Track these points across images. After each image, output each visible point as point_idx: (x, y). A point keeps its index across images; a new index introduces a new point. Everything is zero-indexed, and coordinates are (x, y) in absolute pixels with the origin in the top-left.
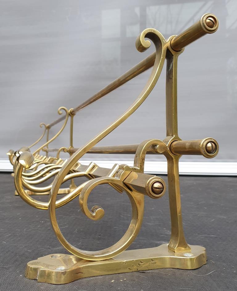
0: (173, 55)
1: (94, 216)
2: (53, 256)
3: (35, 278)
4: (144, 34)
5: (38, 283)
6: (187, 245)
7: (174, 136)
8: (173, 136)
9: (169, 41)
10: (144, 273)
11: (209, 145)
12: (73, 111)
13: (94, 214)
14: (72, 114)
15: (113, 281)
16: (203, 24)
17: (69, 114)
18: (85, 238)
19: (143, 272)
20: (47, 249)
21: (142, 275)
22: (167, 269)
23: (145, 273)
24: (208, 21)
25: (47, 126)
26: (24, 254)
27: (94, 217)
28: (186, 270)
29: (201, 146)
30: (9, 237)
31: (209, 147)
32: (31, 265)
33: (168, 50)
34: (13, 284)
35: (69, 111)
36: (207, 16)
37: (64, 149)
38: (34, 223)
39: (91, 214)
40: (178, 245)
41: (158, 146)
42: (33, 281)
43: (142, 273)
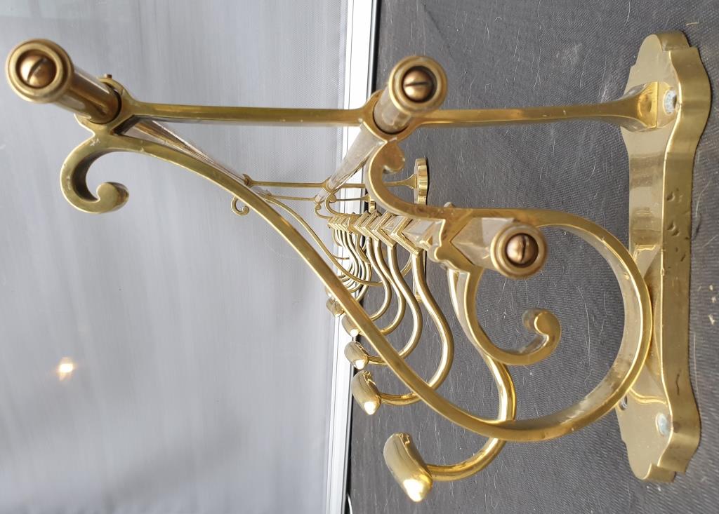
0: (134, 115)
1: (550, 339)
15: (712, 320)
23: (699, 227)
24: (33, 80)
27: (553, 339)
36: (18, 79)
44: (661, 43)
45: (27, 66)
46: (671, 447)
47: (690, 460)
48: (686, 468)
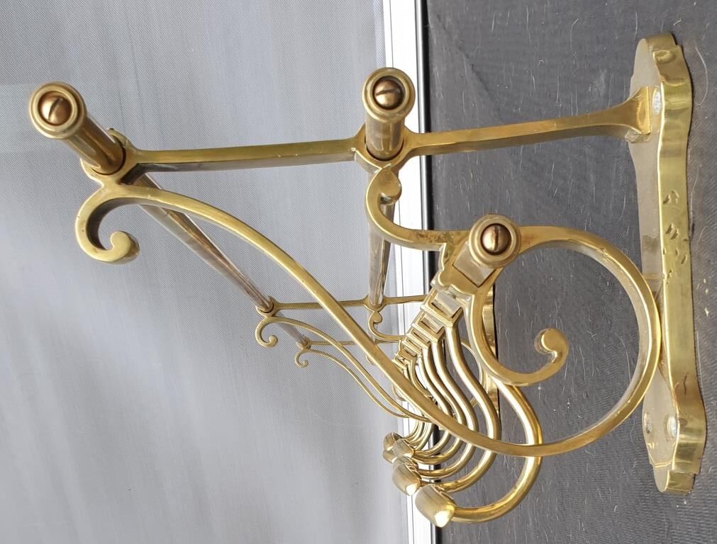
0: (138, 164)
1: (558, 354)
2: (647, 428)
3: (690, 477)
4: (96, 252)
5: (701, 474)
6: (631, 101)
7: (354, 149)
8: (354, 152)
9: (99, 178)
10: (695, 227)
11: (382, 99)
12: (264, 305)
13: (555, 354)
14: (273, 308)
15: (707, 312)
16: (64, 131)
17: (273, 315)
18: (611, 321)
19: (692, 228)
20: (633, 423)
21: (700, 235)
22: (689, 162)
23: (693, 225)
24: (53, 119)
25: (300, 347)
26: (641, 479)
27: (560, 354)
28: (694, 115)
29: (384, 121)
30: (603, 492)
31: (388, 99)
32: (663, 484)
33: (126, 180)
34: (700, 526)
35: (265, 316)
36: (40, 119)
37: (374, 323)
38: (571, 423)
39: (554, 362)
40: (632, 125)
41: (383, 195)
42: (696, 481)
43: (695, 232)
44: (649, 46)
45: (47, 107)
46: (680, 445)
47: (702, 458)
48: (700, 468)
